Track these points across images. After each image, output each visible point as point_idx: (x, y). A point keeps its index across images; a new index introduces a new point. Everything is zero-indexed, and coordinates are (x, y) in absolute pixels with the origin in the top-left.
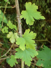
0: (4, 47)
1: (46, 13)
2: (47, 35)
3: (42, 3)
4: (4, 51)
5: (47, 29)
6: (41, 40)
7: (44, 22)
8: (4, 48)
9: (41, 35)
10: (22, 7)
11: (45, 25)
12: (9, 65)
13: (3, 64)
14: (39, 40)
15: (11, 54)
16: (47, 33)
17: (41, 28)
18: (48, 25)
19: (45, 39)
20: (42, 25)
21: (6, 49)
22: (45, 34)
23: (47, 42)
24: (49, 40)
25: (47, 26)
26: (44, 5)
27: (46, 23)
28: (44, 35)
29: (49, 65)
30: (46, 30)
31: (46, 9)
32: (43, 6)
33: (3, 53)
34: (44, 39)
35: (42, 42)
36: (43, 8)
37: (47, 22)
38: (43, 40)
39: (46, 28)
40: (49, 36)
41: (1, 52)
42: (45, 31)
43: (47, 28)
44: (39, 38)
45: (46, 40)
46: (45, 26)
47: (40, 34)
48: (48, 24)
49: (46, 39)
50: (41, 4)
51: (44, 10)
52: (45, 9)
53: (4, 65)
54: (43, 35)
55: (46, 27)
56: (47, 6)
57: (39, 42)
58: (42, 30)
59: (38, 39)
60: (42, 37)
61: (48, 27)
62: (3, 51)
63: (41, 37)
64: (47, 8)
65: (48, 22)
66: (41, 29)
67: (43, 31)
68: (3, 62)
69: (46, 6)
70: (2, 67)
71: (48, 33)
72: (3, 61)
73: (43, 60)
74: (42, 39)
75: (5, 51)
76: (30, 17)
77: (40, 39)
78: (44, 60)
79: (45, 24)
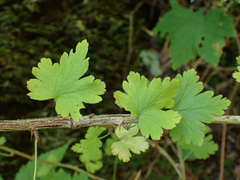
0: (143, 162)
1: (37, 10)
2: (115, 13)
3: (4, 24)
4: (157, 165)
5: (95, 13)
6: (131, 34)
7: (69, 21)
8: (147, 164)
9: (114, 34)
10: (11, 93)
11: (80, 17)
12: (211, 156)
13: (200, 171)
14: (130, 41)
15: (169, 142)
16: (107, 14)
17: (88, 32)
18: (81, 8)
19: (128, 20)
20: (78, 28)
21: (152, 159)
22: (112, 19)
23: (136, 16)
24: (130, 7)
25: (84, 10)
26: (12, 14)
27: (73, 12)
28: (114, 23)
29: (221, 24)
30: (98, 15)
31: (26, 9)
32: (15, 19)
33: (163, 167)
34: (126, 25)
35: (137, 32)
36: (22, 19)
37: (70, 11)
38: (131, 28)
39: (90, 16)
40: (118, 6)
41: (161, 175)
42: (100, 19)
43: (92, 11)
44: (121, 42)
45: (130, 16)
46: (84, 16)
47: (109, 38)
48: (75, 7)
49: (126, 16)
50: (7, 25)
51: (29, 16)
52: (25, 14)
53: (204, 168)
54: (114, 28)
55: (87, 13)
56: (16, 6)
57: (135, 43)
58: (95, 30)
59: (127, 44)
60: (120, 31)
61: (89, 9)
62: (156, 169)
63: (118, 36)
64: (21, 8)
65: (70, 6)
66: (93, 33)
67: (99, 26)
68: (194, 172)
69: (13, 9)
70: (209, 175)
71: (107, 7)
72: (190, 171)
73: (200, 41)
74: (128, 31)
75: (157, 160)
76: (79, 90)
77: (127, 38)
78: (203, 39)
79: (75, 17)
